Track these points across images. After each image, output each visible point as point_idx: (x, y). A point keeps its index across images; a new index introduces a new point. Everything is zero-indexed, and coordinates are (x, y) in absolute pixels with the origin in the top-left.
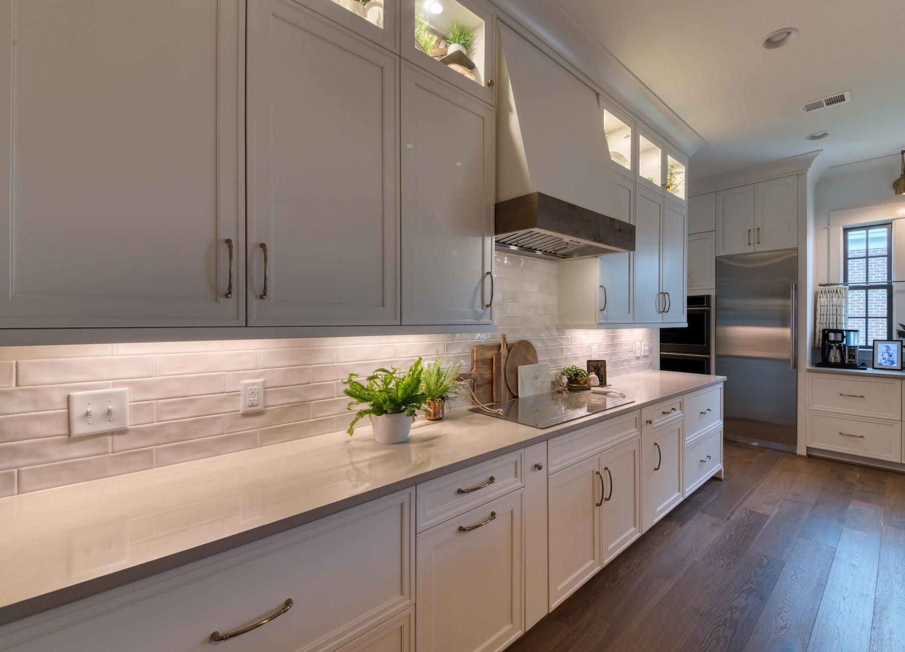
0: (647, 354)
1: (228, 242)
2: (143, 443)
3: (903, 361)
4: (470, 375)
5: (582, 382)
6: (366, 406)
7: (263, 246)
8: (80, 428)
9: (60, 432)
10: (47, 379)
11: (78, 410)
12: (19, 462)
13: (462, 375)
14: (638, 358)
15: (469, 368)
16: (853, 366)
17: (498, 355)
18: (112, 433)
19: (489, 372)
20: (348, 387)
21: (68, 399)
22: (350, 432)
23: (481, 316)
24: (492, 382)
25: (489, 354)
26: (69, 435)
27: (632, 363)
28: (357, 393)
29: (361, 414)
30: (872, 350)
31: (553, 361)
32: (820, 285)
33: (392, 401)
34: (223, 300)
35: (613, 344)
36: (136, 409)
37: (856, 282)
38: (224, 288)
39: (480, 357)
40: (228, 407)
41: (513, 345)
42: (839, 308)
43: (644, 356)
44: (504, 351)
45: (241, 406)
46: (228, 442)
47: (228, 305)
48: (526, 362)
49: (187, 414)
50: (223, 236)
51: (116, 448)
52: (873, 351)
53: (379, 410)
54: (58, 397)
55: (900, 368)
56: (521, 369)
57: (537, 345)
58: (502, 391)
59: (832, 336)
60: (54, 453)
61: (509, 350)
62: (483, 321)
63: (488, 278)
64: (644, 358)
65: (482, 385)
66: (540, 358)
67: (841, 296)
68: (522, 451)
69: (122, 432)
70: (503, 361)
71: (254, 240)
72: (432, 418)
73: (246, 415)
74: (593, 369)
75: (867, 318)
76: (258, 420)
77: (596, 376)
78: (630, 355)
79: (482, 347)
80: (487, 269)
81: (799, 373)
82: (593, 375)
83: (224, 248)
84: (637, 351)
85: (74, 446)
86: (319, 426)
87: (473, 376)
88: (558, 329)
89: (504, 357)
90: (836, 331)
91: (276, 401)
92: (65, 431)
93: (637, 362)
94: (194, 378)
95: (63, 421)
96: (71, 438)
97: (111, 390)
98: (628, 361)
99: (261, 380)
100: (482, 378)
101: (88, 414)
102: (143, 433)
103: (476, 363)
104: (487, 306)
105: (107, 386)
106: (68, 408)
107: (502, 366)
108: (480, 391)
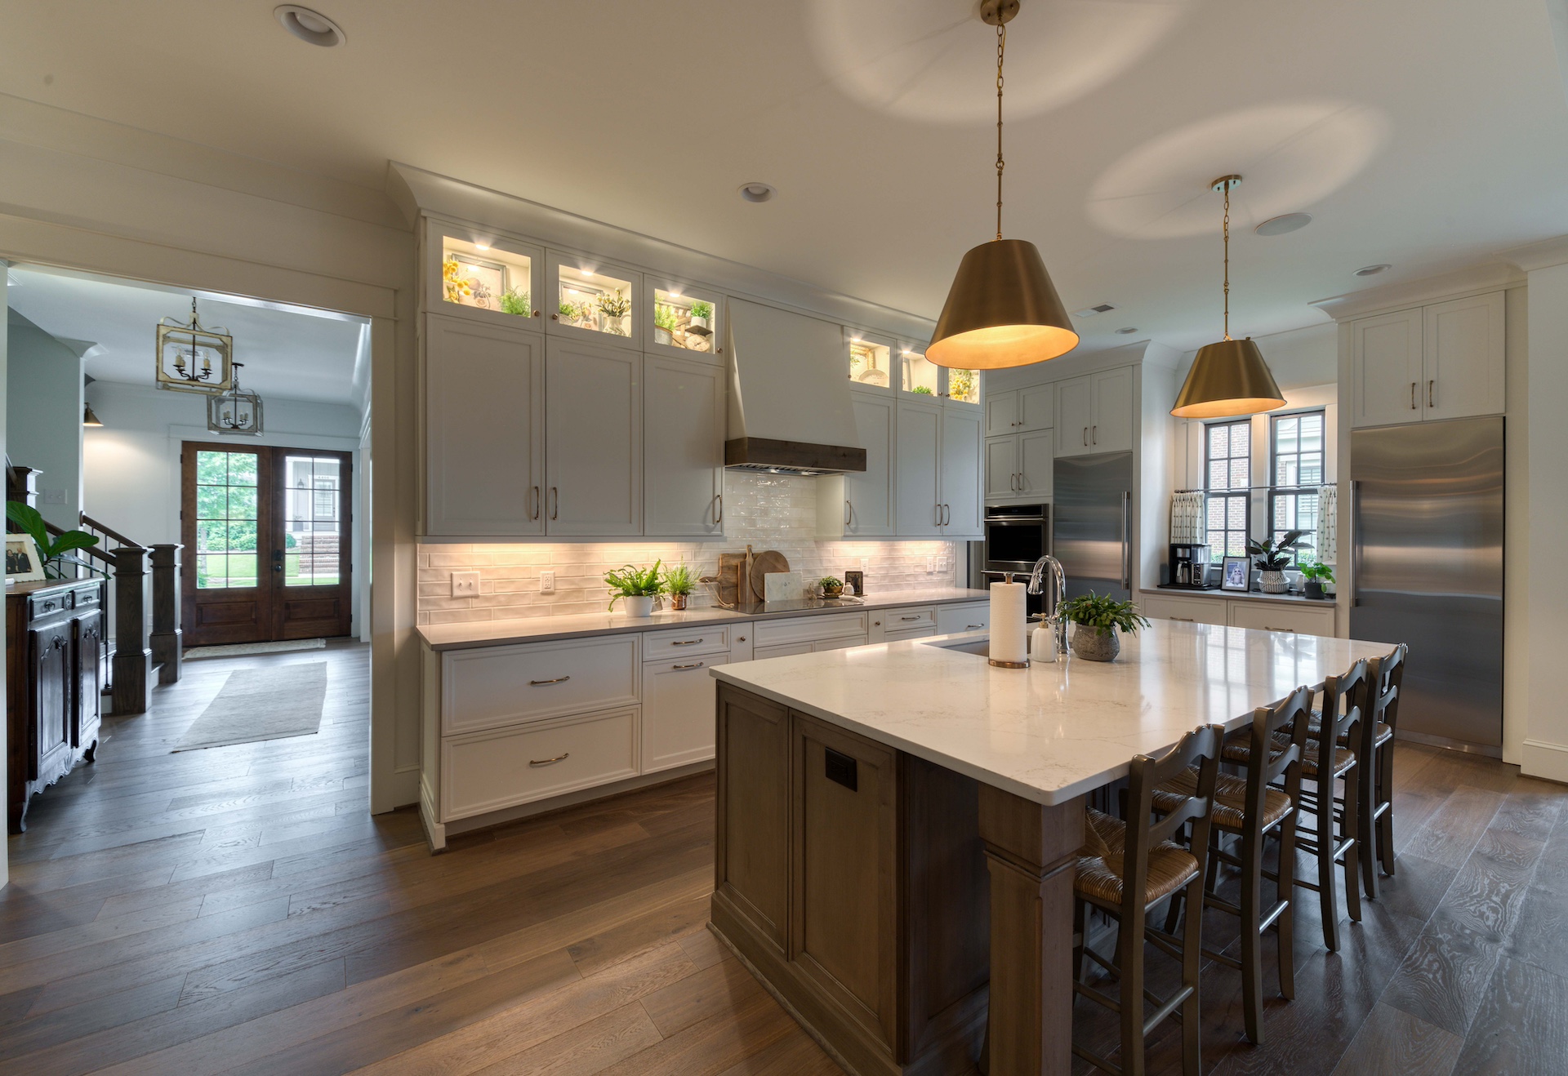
0: (945, 569)
1: (536, 488)
2: (487, 605)
3: (1251, 581)
4: (716, 578)
5: (835, 591)
6: (620, 590)
7: (555, 489)
8: (457, 593)
9: (448, 594)
10: (442, 564)
11: (456, 582)
12: (430, 608)
13: (707, 578)
14: (930, 573)
15: (716, 573)
16: (1199, 587)
17: (743, 565)
18: (472, 597)
19: (735, 577)
20: (608, 576)
21: (451, 575)
22: (611, 609)
23: (713, 529)
24: (737, 586)
25: (734, 562)
26: (452, 596)
27: (921, 579)
28: (613, 581)
29: (617, 596)
30: (1221, 568)
31: (810, 572)
32: (1177, 492)
33: (635, 586)
34: (534, 521)
35: (891, 559)
36: (483, 584)
37: (1218, 488)
38: (534, 515)
39: (725, 564)
40: (532, 588)
41: (758, 555)
42: (1193, 519)
43: (939, 572)
44: (749, 560)
45: (541, 589)
46: (533, 609)
47: (536, 523)
48: (774, 570)
49: (509, 589)
50: (534, 485)
51: (474, 606)
52: (1222, 570)
53: (627, 593)
54: (447, 574)
55: (1246, 589)
56: (768, 576)
57: (788, 556)
58: (747, 594)
59: (1180, 553)
60: (445, 605)
61: (755, 559)
62: (714, 533)
63: (718, 500)
64: (940, 574)
65: (727, 588)
66: (792, 567)
67: (1195, 505)
68: (728, 626)
69: (476, 597)
70: (748, 569)
71: (550, 485)
72: (676, 608)
73: (543, 594)
74: (851, 580)
75: (1226, 531)
76: (551, 598)
77: (852, 586)
78: (917, 570)
79: (726, 556)
80: (718, 492)
81: (1133, 593)
82: (849, 585)
83: (534, 492)
84: (928, 566)
85: (454, 602)
86: (590, 606)
87: (718, 579)
88: (816, 542)
89: (750, 564)
90: (1184, 546)
91: (562, 587)
92: (449, 593)
93: (929, 577)
94: (513, 568)
95: (449, 588)
96: (452, 598)
97: (471, 572)
98: (915, 576)
99: (553, 572)
100: (727, 582)
101: (460, 584)
102: (487, 599)
103: (724, 568)
104: (718, 522)
105: (469, 570)
106: (451, 581)
107: (747, 573)
108: (726, 593)
